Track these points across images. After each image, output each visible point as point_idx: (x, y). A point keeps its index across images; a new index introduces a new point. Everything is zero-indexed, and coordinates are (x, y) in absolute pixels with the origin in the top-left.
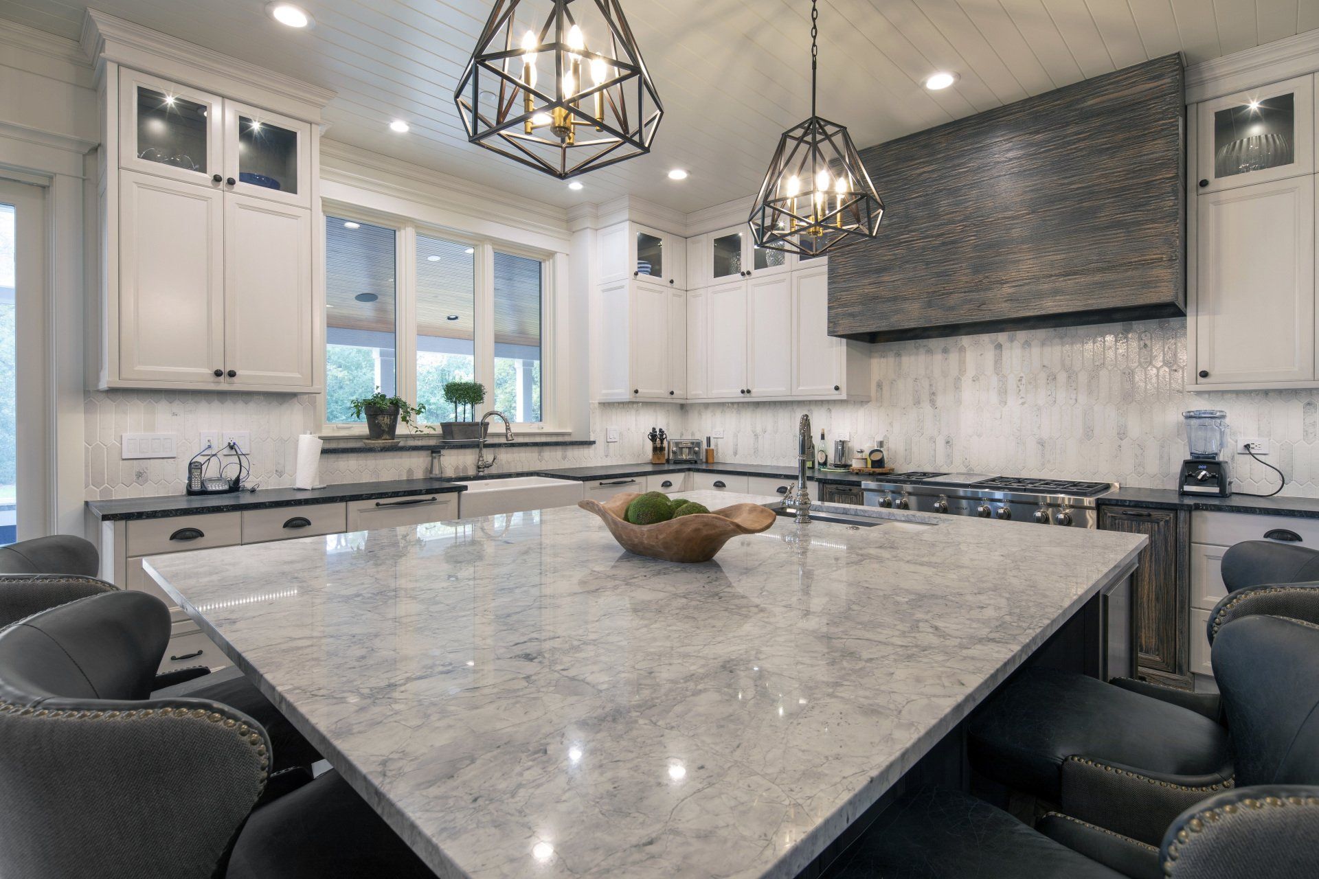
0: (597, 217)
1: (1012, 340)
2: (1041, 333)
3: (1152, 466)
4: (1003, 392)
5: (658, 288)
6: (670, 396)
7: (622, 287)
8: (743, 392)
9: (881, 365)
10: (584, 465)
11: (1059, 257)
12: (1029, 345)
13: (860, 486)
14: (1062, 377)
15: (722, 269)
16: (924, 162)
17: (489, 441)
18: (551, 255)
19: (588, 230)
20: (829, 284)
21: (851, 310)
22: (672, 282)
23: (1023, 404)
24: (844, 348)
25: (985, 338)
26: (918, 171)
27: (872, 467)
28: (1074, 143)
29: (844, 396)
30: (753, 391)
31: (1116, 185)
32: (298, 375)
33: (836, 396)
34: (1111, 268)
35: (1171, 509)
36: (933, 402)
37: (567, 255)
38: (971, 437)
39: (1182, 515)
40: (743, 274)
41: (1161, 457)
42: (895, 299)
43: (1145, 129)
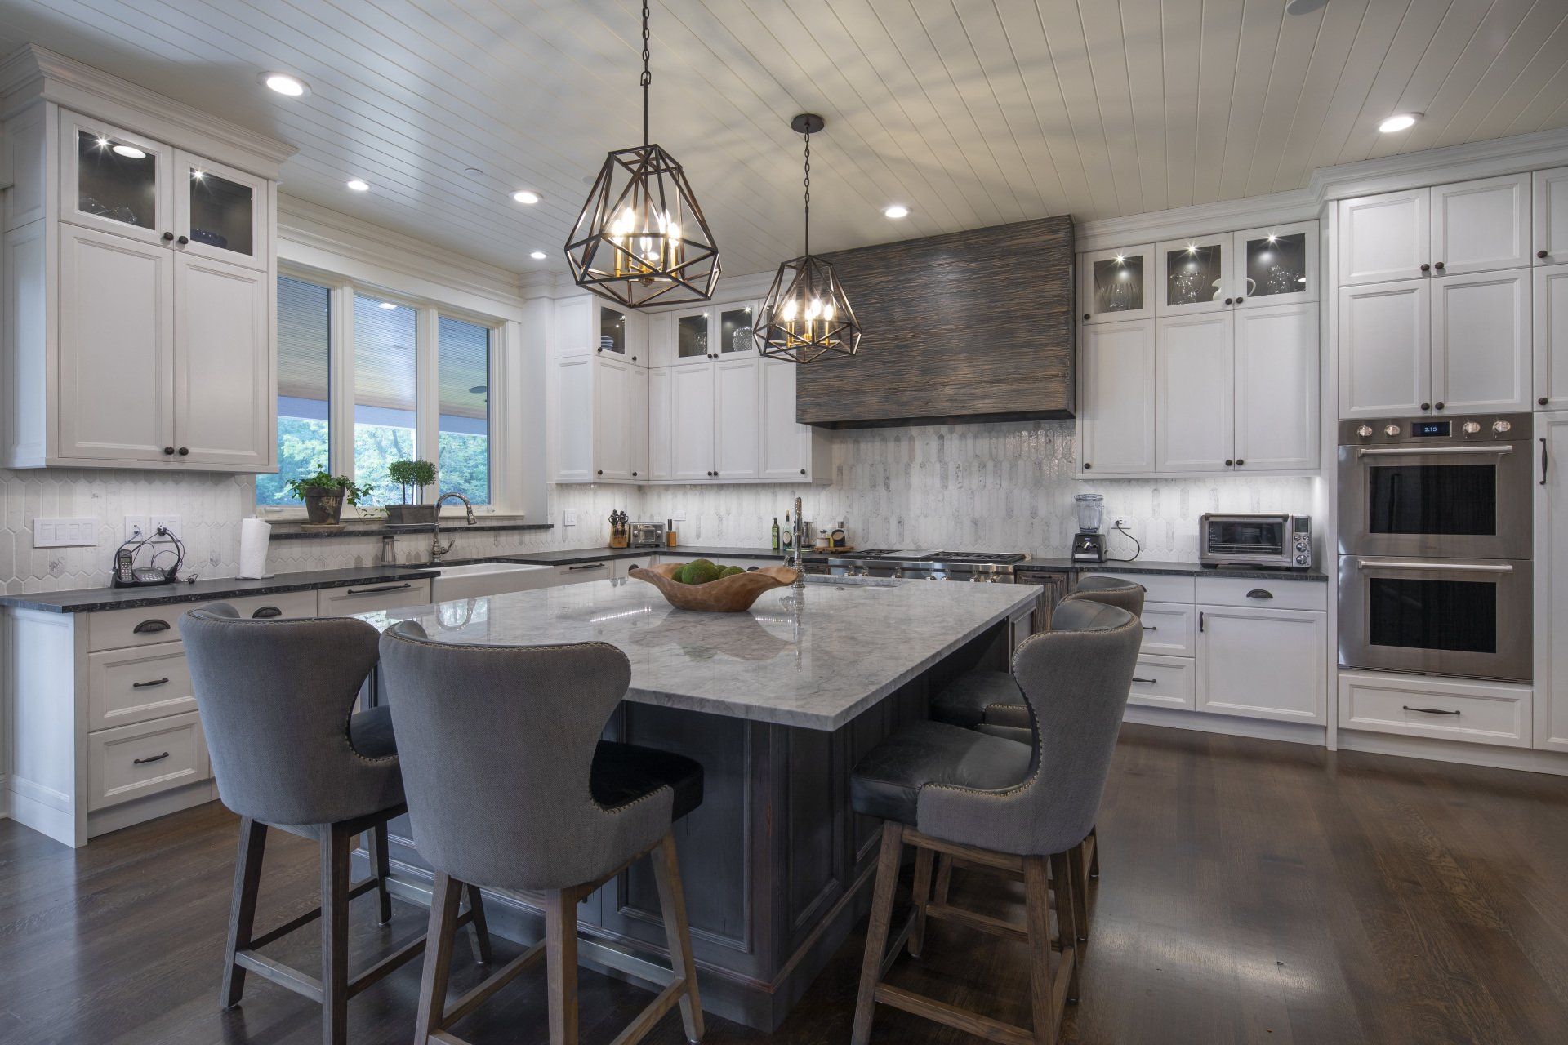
0: (554, 286)
1: (951, 432)
2: (974, 427)
3: (1055, 540)
4: (945, 477)
5: (621, 365)
6: (633, 477)
7: (585, 362)
8: (710, 474)
9: (840, 451)
10: (541, 550)
11: (986, 367)
12: (965, 437)
13: (827, 563)
14: (990, 465)
15: (687, 349)
16: (881, 273)
18: (501, 322)
19: (545, 299)
20: (798, 374)
21: (819, 400)
22: (634, 359)
23: (960, 488)
24: (810, 434)
25: (931, 430)
26: (877, 280)
27: (835, 546)
28: (998, 274)
29: (809, 479)
30: (721, 473)
31: (1030, 313)
32: (254, 454)
33: (802, 479)
34: (1023, 379)
35: (1064, 572)
36: (887, 486)
37: (519, 323)
38: (919, 517)
39: (1072, 576)
40: (710, 356)
41: (1061, 533)
42: (857, 392)
43: (1048, 271)
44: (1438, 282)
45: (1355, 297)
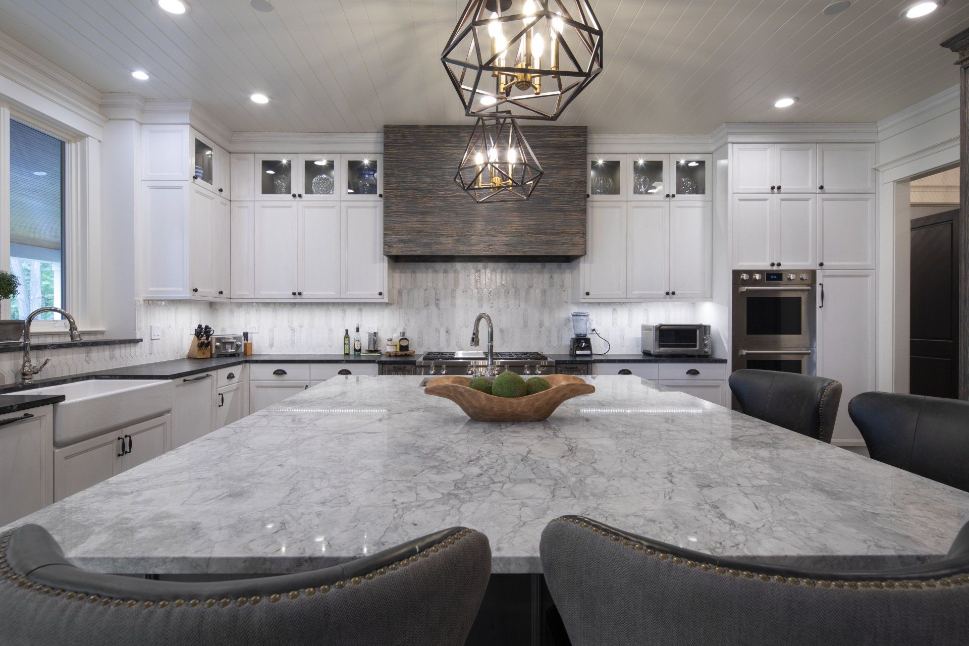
0: (143, 111)
1: (485, 268)
3: (555, 342)
4: (480, 300)
5: (211, 194)
6: (218, 295)
7: (180, 188)
8: (294, 294)
9: (403, 278)
10: (131, 364)
11: (532, 223)
12: (496, 272)
13: (415, 364)
14: (512, 291)
15: (269, 187)
16: (455, 147)
17: (34, 341)
18: (80, 137)
19: (133, 122)
20: (385, 216)
21: (402, 238)
22: (221, 190)
23: (491, 307)
24: (386, 264)
26: (451, 151)
27: (400, 351)
29: (386, 300)
30: (304, 293)
31: (559, 189)
33: (379, 299)
36: (437, 305)
37: (99, 141)
38: (461, 328)
40: (294, 196)
41: (558, 337)
42: (435, 234)
43: (573, 162)
44: (777, 196)
45: (740, 200)
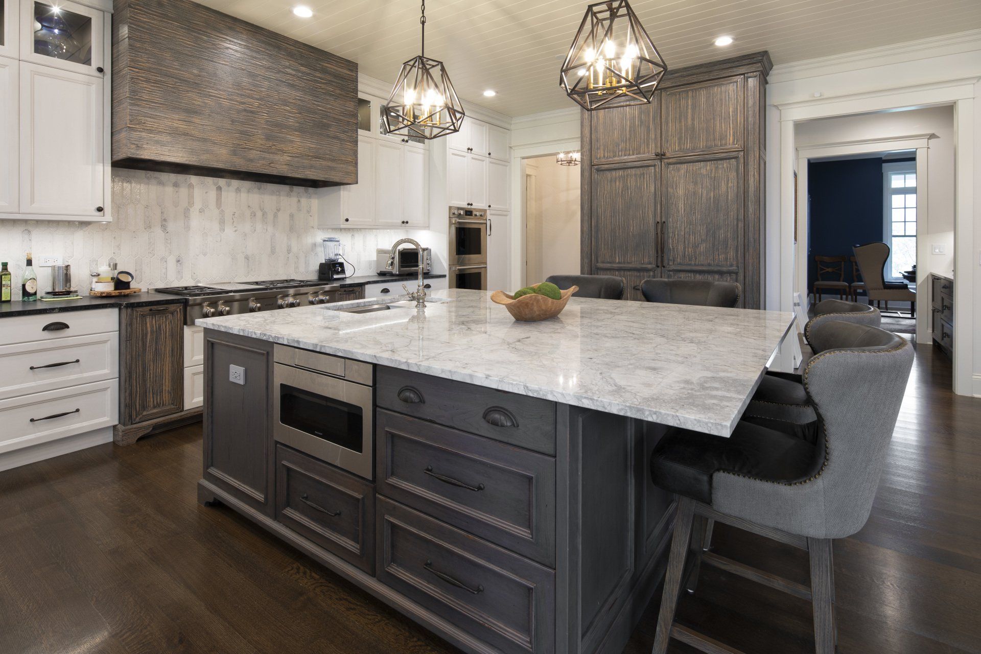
1: (229, 185)
2: (247, 184)
3: (302, 269)
4: (222, 222)
23: (236, 231)
25: (209, 180)
36: (164, 227)
41: (306, 263)
